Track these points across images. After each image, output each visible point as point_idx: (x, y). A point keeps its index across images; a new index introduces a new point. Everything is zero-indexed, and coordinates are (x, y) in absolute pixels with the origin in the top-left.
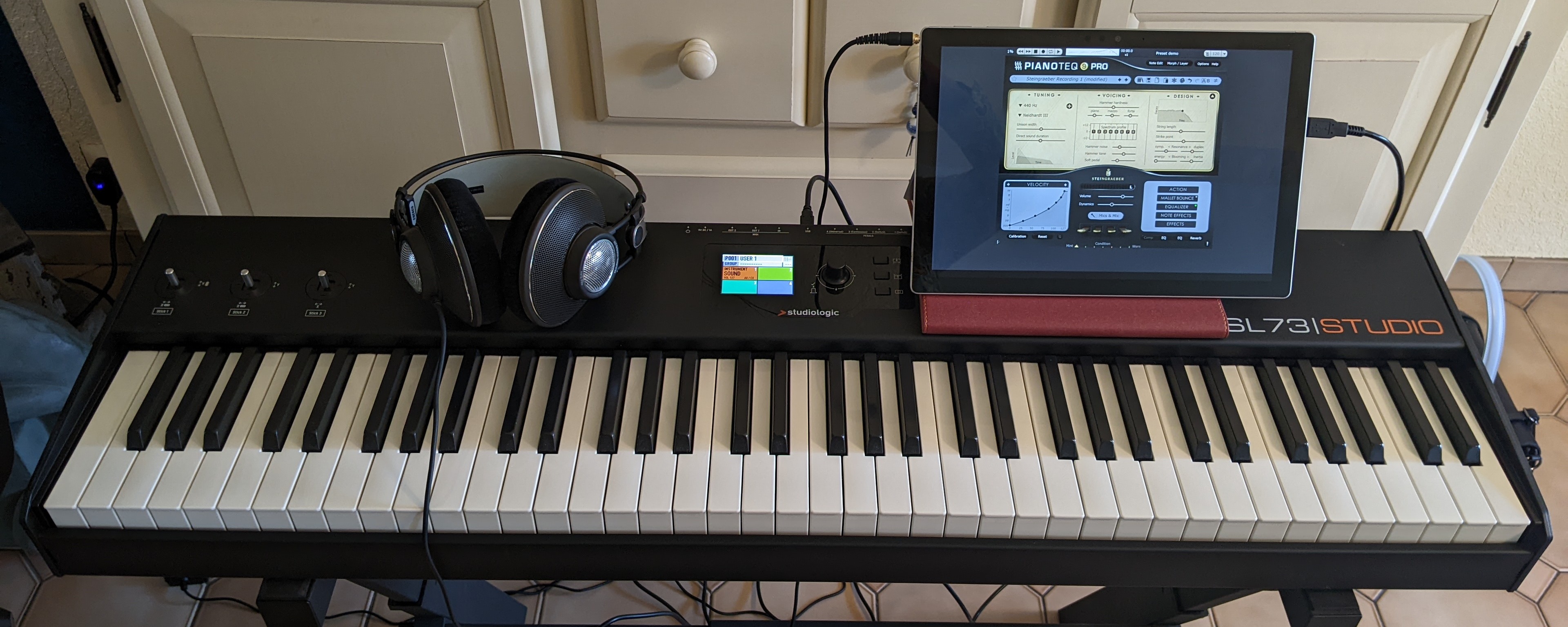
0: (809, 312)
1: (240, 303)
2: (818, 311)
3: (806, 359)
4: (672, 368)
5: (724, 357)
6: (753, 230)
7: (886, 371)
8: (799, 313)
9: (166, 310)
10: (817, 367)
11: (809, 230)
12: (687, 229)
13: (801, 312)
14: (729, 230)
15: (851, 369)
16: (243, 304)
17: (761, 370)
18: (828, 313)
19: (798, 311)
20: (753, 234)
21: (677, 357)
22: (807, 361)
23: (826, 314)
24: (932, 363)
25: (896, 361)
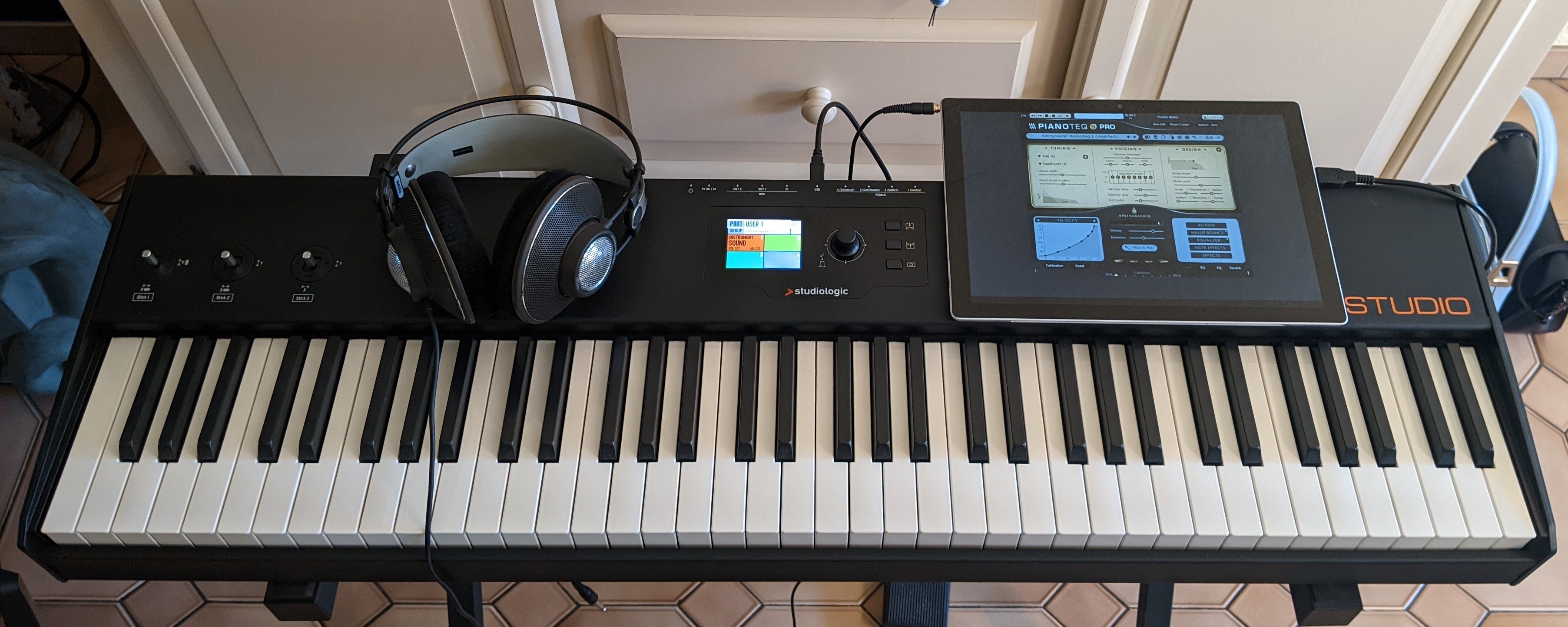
0: (817, 290)
1: (223, 286)
2: (826, 289)
3: (814, 340)
4: (676, 351)
5: (729, 339)
6: (760, 189)
7: (896, 352)
8: (807, 292)
9: (147, 295)
10: (825, 349)
11: (818, 188)
12: (690, 187)
13: (809, 290)
14: (734, 189)
15: (860, 351)
16: (227, 288)
17: (768, 352)
18: (837, 292)
19: (805, 290)
20: (760, 194)
21: (680, 340)
22: (815, 342)
23: (835, 293)
24: (944, 344)
25: (907, 342)
